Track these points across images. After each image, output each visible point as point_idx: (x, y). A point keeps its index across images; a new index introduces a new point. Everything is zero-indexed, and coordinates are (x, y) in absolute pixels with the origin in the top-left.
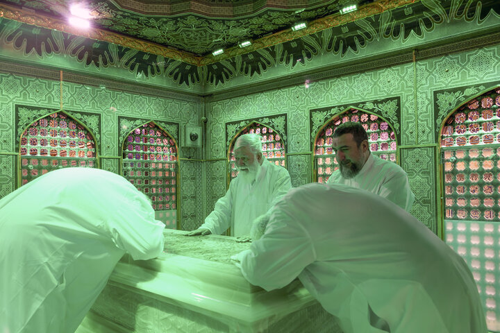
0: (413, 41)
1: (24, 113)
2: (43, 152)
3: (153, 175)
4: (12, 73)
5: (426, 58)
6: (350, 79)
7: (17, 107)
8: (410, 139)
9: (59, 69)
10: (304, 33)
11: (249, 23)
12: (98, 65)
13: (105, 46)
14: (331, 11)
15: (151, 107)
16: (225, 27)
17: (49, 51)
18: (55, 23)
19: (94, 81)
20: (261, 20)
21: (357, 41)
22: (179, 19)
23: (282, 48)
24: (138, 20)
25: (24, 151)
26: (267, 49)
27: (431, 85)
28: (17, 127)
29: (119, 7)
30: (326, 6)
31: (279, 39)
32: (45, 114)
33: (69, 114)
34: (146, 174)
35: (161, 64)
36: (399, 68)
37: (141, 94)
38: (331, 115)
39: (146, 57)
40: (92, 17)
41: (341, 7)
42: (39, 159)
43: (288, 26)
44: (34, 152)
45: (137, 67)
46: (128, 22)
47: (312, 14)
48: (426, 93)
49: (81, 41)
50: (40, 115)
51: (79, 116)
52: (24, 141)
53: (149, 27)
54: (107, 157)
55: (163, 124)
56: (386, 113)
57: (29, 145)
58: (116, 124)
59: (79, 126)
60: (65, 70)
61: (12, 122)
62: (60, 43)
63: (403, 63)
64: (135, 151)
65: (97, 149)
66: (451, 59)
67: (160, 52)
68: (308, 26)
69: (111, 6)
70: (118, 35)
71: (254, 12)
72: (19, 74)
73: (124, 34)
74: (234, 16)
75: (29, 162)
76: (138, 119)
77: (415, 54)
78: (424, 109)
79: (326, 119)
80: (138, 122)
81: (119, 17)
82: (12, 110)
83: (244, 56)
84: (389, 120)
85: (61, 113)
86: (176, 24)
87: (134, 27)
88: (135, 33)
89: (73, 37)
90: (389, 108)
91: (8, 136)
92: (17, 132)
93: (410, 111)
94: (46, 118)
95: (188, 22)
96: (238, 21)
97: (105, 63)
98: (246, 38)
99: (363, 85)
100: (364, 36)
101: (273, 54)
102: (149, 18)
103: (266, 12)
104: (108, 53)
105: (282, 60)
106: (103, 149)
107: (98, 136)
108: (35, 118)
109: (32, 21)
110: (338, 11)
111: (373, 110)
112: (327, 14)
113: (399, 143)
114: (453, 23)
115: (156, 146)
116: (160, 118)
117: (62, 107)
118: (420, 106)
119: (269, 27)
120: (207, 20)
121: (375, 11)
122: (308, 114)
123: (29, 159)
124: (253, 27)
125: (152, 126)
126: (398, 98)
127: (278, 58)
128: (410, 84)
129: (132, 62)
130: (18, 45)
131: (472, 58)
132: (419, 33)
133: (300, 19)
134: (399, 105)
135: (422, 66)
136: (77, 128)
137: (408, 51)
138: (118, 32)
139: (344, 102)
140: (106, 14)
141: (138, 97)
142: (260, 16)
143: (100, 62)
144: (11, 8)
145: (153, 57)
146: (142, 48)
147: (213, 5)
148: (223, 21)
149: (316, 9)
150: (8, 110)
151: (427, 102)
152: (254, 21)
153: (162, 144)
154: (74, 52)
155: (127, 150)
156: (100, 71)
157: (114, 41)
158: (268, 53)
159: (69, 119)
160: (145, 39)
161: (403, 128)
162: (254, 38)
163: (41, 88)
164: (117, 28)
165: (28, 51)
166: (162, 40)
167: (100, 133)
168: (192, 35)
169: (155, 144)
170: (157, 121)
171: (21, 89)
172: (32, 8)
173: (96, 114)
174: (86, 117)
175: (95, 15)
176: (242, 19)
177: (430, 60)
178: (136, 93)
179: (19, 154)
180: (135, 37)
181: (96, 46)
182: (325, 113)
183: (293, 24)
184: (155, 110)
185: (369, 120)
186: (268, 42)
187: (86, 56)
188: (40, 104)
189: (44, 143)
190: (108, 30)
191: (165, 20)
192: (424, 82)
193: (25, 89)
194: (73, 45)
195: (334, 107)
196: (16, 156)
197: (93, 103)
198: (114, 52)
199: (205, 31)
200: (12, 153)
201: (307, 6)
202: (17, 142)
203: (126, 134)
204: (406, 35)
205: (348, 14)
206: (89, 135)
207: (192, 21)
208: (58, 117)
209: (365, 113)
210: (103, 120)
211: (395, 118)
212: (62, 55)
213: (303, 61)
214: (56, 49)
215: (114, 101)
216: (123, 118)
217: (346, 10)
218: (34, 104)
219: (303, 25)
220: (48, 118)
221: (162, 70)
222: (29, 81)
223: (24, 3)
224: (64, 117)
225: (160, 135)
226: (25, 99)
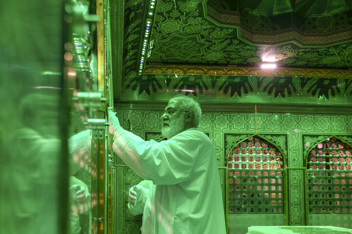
1: (230, 139)
3: (336, 182)
4: (222, 112)
7: (226, 135)
9: (253, 104)
12: (284, 96)
13: (289, 80)
15: (333, 124)
17: (246, 92)
18: (250, 71)
19: (279, 109)
24: (318, 52)
25: (230, 166)
28: (225, 149)
29: (300, 46)
32: (244, 138)
33: (262, 137)
34: (329, 181)
35: (341, 85)
37: (322, 114)
39: (326, 83)
42: (240, 171)
45: (318, 92)
49: (271, 79)
50: (241, 140)
51: (269, 137)
52: (230, 159)
53: (329, 56)
54: (293, 168)
55: (345, 138)
57: (233, 161)
58: (300, 141)
59: (270, 146)
60: (258, 105)
61: (222, 146)
62: (254, 84)
64: (318, 162)
65: (285, 162)
67: (340, 75)
69: (294, 47)
70: (300, 69)
72: (226, 112)
73: (305, 67)
75: (234, 174)
76: (320, 135)
80: (320, 138)
81: (300, 54)
82: (222, 138)
85: (256, 137)
87: (314, 59)
88: (315, 64)
89: (264, 78)
91: (220, 156)
92: (225, 153)
94: (245, 141)
97: (290, 93)
102: (329, 48)
104: (292, 85)
106: (290, 161)
107: (285, 152)
108: (238, 142)
109: (235, 73)
115: (338, 158)
116: (342, 133)
117: (257, 132)
123: (233, 171)
125: (336, 140)
129: (314, 88)
130: (226, 92)
136: (268, 147)
138: (300, 67)
141: (320, 118)
143: (286, 93)
144: (221, 67)
145: (334, 81)
146: (322, 75)
150: (219, 138)
153: (345, 155)
154: (264, 90)
155: (311, 162)
156: (285, 101)
157: (296, 74)
159: (262, 141)
160: (325, 67)
163: (241, 120)
164: (299, 63)
165: (232, 95)
166: (342, 65)
167: (287, 149)
169: (338, 155)
170: (338, 136)
171: (228, 122)
172: (235, 64)
173: (283, 135)
174: (275, 137)
175: (281, 57)
178: (318, 114)
179: (227, 168)
180: (316, 67)
181: (282, 81)
184: (336, 126)
187: (274, 91)
188: (241, 132)
189: (243, 159)
190: (291, 66)
191: (344, 45)
193: (230, 122)
194: (264, 84)
196: (225, 169)
197: (281, 126)
198: (297, 83)
200: (222, 167)
202: (226, 160)
203: (310, 148)
206: (277, 151)
208: (254, 139)
210: (289, 139)
212: (256, 94)
214: (252, 90)
215: (298, 123)
216: (307, 135)
218: (237, 132)
220: (247, 141)
221: (342, 91)
222: (233, 116)
223: (230, 61)
224: (258, 139)
225: (342, 147)
226: (231, 129)
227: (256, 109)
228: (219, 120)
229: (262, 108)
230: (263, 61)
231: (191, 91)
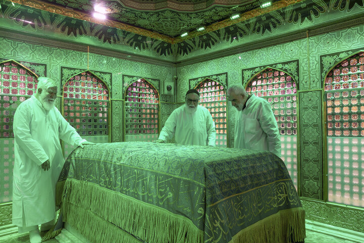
0: (307, 24)
1: (65, 72)
2: (77, 96)
3: (144, 111)
4: (59, 47)
5: (315, 35)
6: (267, 49)
7: (62, 68)
8: (305, 86)
9: (87, 45)
10: (238, 21)
11: (203, 15)
12: (110, 43)
13: (115, 30)
14: (255, 7)
15: (143, 69)
16: (189, 18)
17: (81, 34)
18: (85, 16)
19: (107, 52)
20: (211, 13)
21: (271, 26)
22: (160, 13)
23: (224, 31)
24: (135, 13)
25: (66, 95)
26: (215, 32)
27: (318, 52)
28: (62, 80)
29: (123, 5)
30: (252, 4)
31: (223, 25)
32: (78, 72)
33: (93, 73)
34: (140, 111)
35: (149, 42)
36: (298, 42)
37: (136, 61)
38: (255, 72)
39: (140, 38)
40: (107, 12)
41: (261, 3)
42: (75, 101)
43: (228, 17)
44: (71, 95)
45: (134, 44)
46: (129, 15)
47: (243, 8)
48: (315, 57)
49: (101, 28)
50: (75, 73)
51: (98, 74)
52: (66, 89)
53: (142, 18)
54: (115, 99)
55: (150, 80)
56: (290, 70)
57: (68, 91)
58: (121, 79)
59: (99, 81)
60: (90, 46)
61: (59, 77)
62: (88, 29)
63: (300, 39)
64: (132, 96)
65: (109, 94)
66: (331, 35)
67: (148, 35)
68: (241, 16)
69: (119, 5)
70: (122, 24)
71: (206, 8)
72: (63, 48)
73: (127, 23)
74: (194, 10)
75: (68, 102)
76: (135, 77)
77: (308, 33)
78: (314, 67)
79: (252, 75)
80: (134, 79)
81: (123, 12)
82: (59, 70)
83: (201, 37)
84: (292, 74)
85: (88, 72)
86: (158, 16)
87: (132, 19)
88: (133, 23)
89: (96, 25)
90: (292, 67)
92: (61, 83)
93: (305, 69)
95: (165, 15)
96: (196, 13)
97: (115, 41)
98: (202, 25)
99: (275, 53)
100: (276, 22)
101: (219, 35)
102: (142, 12)
103: (214, 8)
104: (117, 35)
105: (224, 39)
106: (113, 95)
107: (110, 87)
108: (72, 75)
109: (72, 15)
110: (259, 6)
111: (281, 69)
112: (252, 9)
113: (298, 88)
114: (332, 12)
115: (145, 94)
116: (148, 77)
117: (88, 69)
118: (311, 65)
119: (216, 18)
120: (177, 14)
121: (282, 6)
122: (241, 72)
123: (68, 100)
124: (206, 18)
125: (145, 81)
126: (298, 61)
127: (222, 37)
128: (305, 51)
129: (131, 41)
130: (63, 30)
131: (344, 34)
132: (310, 19)
133: (235, 12)
134: (298, 65)
135: (312, 40)
136: (97, 82)
137: (303, 31)
138: (123, 22)
139: (263, 64)
140: (116, 11)
141: (135, 63)
142: (210, 10)
143: (112, 41)
144: (59, 7)
145: (144, 38)
146: (137, 32)
147: (181, 4)
148: (188, 14)
149: (245, 5)
150: (56, 70)
151: (316, 62)
152: (207, 14)
153: (149, 93)
154: (96, 35)
155: (128, 96)
156: (111, 46)
157: (120, 27)
158: (215, 34)
159: (93, 76)
160: (139, 26)
161: (301, 79)
162: (207, 25)
163: (76, 57)
164: (122, 19)
165: (69, 34)
166: (150, 27)
167: (111, 84)
168: (168, 23)
169: (145, 92)
170: (146, 78)
171: (64, 57)
172: (72, 8)
173: (109, 73)
174: (103, 74)
175: (109, 11)
176: (199, 12)
177: (317, 36)
178: (134, 61)
179: (63, 96)
180: (133, 25)
181: (109, 31)
182: (251, 71)
183: (231, 15)
184: (145, 71)
185: (279, 75)
186: (215, 27)
187: (103, 37)
188: (75, 67)
189: (77, 90)
190: (117, 21)
191: (152, 13)
192: (314, 50)
193: (67, 57)
194: (96, 30)
195: (257, 67)
196: (61, 97)
197: (107, 66)
198: (120, 34)
199: (177, 21)
201: (240, 4)
202: (62, 90)
203: (128, 85)
204: (302, 21)
205: (265, 8)
206: (105, 86)
207: (168, 14)
208: (86, 74)
209: (277, 71)
210: (113, 77)
211: (296, 73)
212: (89, 37)
213: (237, 39)
214: (86, 33)
215: (120, 65)
216: (126, 76)
217: (264, 5)
218: (72, 66)
219: (237, 16)
220: (80, 75)
221: (149, 46)
222: (69, 52)
223: (67, 4)
224: (89, 74)
225: (148, 87)
226: (66, 63)
227: (88, 50)
228: (56, 53)
229: (93, 50)
230: (95, 10)
231: (30, 22)
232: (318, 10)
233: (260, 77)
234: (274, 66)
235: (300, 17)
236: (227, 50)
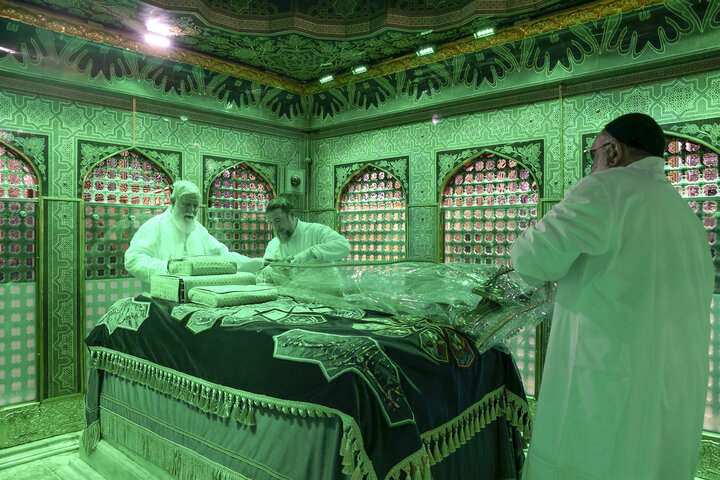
0: (560, 73)
1: (88, 150)
2: (111, 198)
3: (245, 228)
4: (74, 101)
5: (574, 95)
6: (486, 117)
7: (81, 142)
8: (554, 191)
9: (131, 97)
10: (432, 59)
11: (364, 45)
12: (179, 93)
13: (188, 69)
14: (464, 34)
15: (244, 144)
16: (336, 49)
17: (119, 74)
18: (127, 40)
19: (172, 111)
20: (379, 43)
21: (494, 71)
22: (279, 39)
23: (404, 76)
24: (229, 38)
25: (88, 199)
26: (386, 77)
27: (579, 127)
28: (80, 167)
29: (206, 23)
30: (458, 29)
31: (402, 66)
32: (113, 151)
33: (143, 152)
34: (237, 226)
35: (256, 91)
36: (543, 105)
37: (231, 128)
38: (462, 160)
39: (238, 84)
40: (173, 34)
41: (476, 29)
42: (106, 207)
43: (413, 50)
44: (99, 198)
45: (227, 95)
46: (217, 40)
47: (442, 36)
48: (574, 137)
49: (159, 63)
50: (108, 153)
51: (155, 154)
52: (88, 185)
53: (242, 47)
55: (258, 166)
56: (527, 159)
57: (94, 189)
58: (200, 165)
59: (155, 167)
60: (139, 99)
61: (74, 161)
62: (133, 66)
63: (547, 100)
64: (223, 198)
66: (603, 97)
67: (255, 77)
68: (436, 51)
69: (197, 22)
70: (204, 56)
71: (371, 32)
72: (82, 102)
73: (213, 55)
74: (346, 36)
75: (93, 211)
76: (228, 159)
77: (562, 89)
78: (571, 156)
79: (456, 164)
80: (227, 163)
82: (74, 147)
83: (359, 85)
84: (530, 167)
85: (133, 151)
86: (275, 44)
87: (224, 47)
88: (225, 54)
89: (150, 58)
90: (531, 153)
91: (68, 178)
92: (79, 174)
93: (555, 157)
94: (115, 156)
95: (290, 42)
96: (351, 42)
97: (188, 90)
98: (361, 63)
99: (500, 125)
100: (503, 66)
101: (393, 82)
102: (243, 37)
103: (385, 33)
104: (192, 78)
105: (404, 90)
108: (102, 157)
109: (100, 38)
110: (472, 35)
111: (511, 155)
112: (459, 38)
113: (541, 196)
114: (605, 55)
115: (249, 193)
116: (254, 159)
117: (135, 144)
118: (566, 151)
119: (389, 51)
120: (313, 40)
121: (516, 37)
122: (434, 158)
123: (93, 207)
124: (370, 50)
125: (245, 168)
126: (542, 142)
127: (400, 87)
128: (555, 125)
129: (221, 89)
130: (82, 67)
131: (626, 97)
132: (567, 64)
133: (425, 43)
134: (542, 149)
135: (570, 104)
136: (153, 169)
137: (554, 85)
138: (204, 53)
139: (478, 143)
140: (190, 31)
141: (229, 133)
142: (378, 37)
143: (182, 89)
144: (74, 22)
145: (247, 84)
146: (233, 72)
147: (321, 23)
148: (334, 42)
149: (446, 31)
150: (69, 146)
151: (574, 147)
152: (372, 43)
153: (256, 190)
154: (150, 76)
155: (214, 197)
156: (180, 100)
157: (199, 63)
158: (387, 81)
159: (142, 157)
160: (238, 61)
161: (547, 177)
162: (370, 63)
163: (109, 120)
164: (204, 47)
165: (94, 74)
166: (258, 63)
167: (180, 175)
168: (295, 58)
169: (248, 190)
170: (250, 162)
171: (85, 120)
172: (100, 23)
173: (176, 153)
174: (163, 155)
175: (177, 32)
176: (356, 40)
177: (579, 97)
178: (226, 127)
179: (82, 200)
180: (226, 59)
181: (178, 68)
182: (455, 157)
183: (417, 48)
184: (248, 148)
185: (507, 166)
186: (387, 69)
187: (164, 81)
188: (107, 140)
189: (112, 187)
190: (192, 49)
191: (262, 39)
192: (571, 123)
193: (89, 121)
194: (149, 68)
195: (465, 150)
196: (78, 202)
197: (173, 139)
198: (200, 76)
199: (311, 53)
200: (73, 199)
201: (434, 28)
202: (79, 186)
203: (213, 176)
204: (552, 67)
205: (483, 39)
206: (167, 178)
207: (295, 41)
208: (130, 155)
209: (502, 158)
210: (184, 159)
211: (538, 165)
212: (136, 79)
213: (429, 93)
214: (129, 72)
215: (198, 137)
216: (209, 157)
217: (481, 34)
218: (101, 139)
219: (429, 50)
220: (118, 157)
221: (257, 99)
222: (95, 111)
223: (91, 15)
224: (137, 155)
225: (254, 178)
226: (89, 133)
227: (134, 106)
228: (68, 114)
229: (145, 106)
230: (149, 28)
231: (12, 52)
232: (581, 49)
233: (471, 169)
234: (498, 149)
235: (547, 58)
236: (408, 112)
